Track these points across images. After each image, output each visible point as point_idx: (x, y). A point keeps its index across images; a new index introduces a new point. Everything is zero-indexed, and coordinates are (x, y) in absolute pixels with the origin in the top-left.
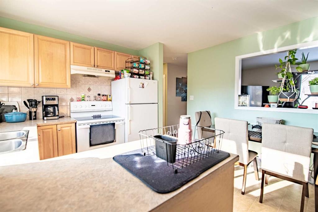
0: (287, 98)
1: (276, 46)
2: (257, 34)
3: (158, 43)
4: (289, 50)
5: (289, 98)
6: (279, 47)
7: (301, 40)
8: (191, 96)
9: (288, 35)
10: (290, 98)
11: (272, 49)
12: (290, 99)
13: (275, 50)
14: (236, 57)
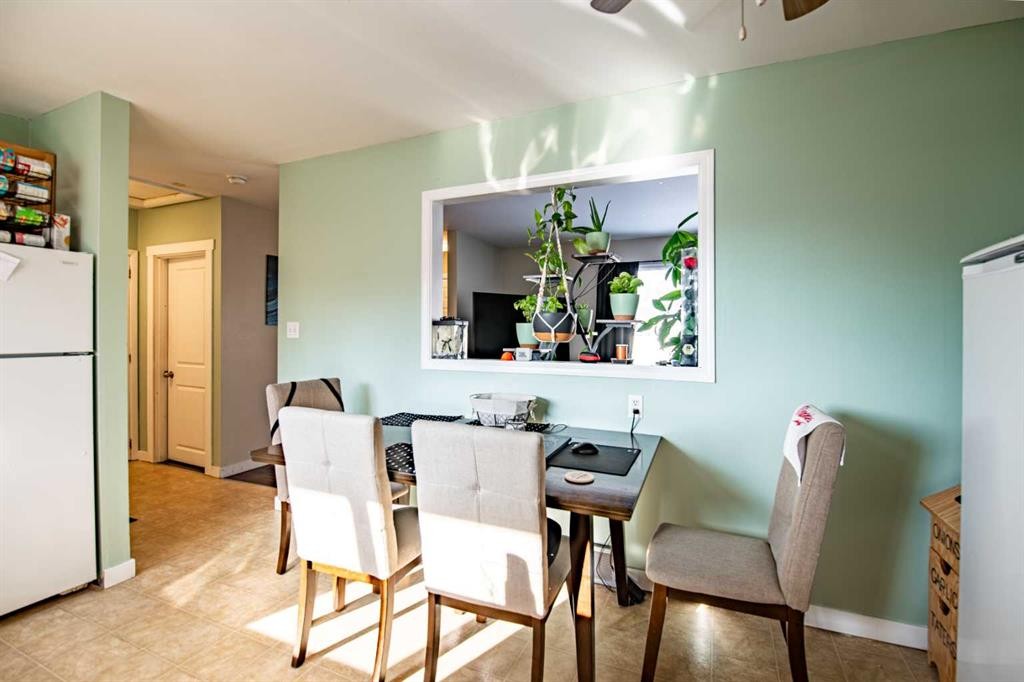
0: (550, 331)
1: (524, 169)
2: (476, 124)
3: (100, 95)
4: (555, 186)
5: (553, 330)
6: (532, 173)
7: (580, 159)
8: (290, 325)
9: (551, 138)
10: (555, 332)
11: (513, 177)
12: (558, 334)
13: (522, 183)
14: (424, 194)
